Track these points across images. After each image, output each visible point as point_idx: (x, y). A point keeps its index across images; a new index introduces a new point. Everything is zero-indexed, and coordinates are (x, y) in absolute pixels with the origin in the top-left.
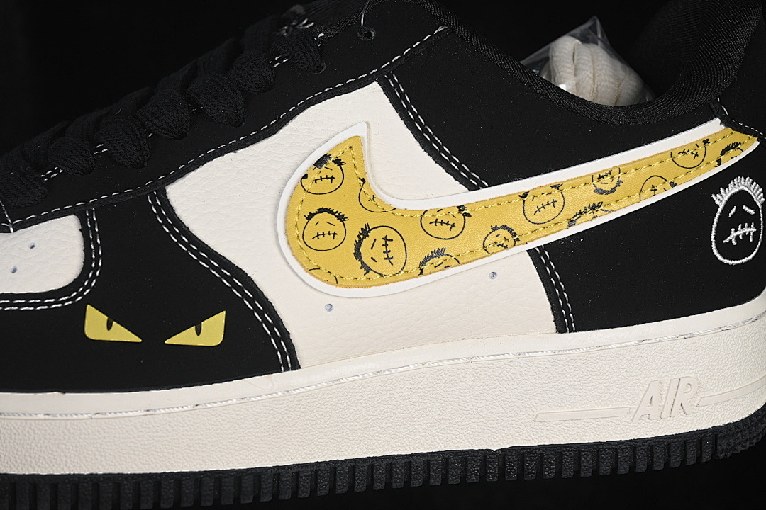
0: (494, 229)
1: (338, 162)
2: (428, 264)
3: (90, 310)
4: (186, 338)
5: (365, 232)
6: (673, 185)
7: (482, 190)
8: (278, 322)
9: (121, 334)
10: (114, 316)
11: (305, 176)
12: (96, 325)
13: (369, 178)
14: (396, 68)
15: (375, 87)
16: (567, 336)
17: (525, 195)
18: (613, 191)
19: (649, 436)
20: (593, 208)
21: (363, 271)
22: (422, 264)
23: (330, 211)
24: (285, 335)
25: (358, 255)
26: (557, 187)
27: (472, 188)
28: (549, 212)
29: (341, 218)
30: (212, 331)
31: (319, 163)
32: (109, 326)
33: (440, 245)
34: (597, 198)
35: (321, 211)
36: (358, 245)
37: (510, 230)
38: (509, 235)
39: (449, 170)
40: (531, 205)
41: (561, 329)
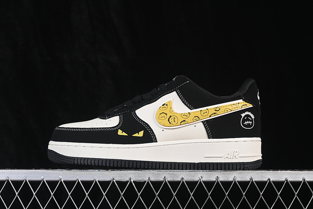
0: (195, 117)
1: (167, 105)
2: (182, 123)
3: (119, 130)
4: (136, 135)
5: (170, 117)
6: (231, 111)
7: (193, 110)
8: (153, 133)
9: (124, 134)
10: (123, 131)
11: (160, 107)
12: (120, 132)
13: (172, 108)
14: (179, 88)
15: (175, 92)
16: (210, 139)
17: (201, 111)
18: (219, 110)
19: (228, 162)
20: (215, 113)
21: (169, 124)
22: (181, 123)
23: (164, 113)
24: (155, 135)
25: (169, 121)
26: (207, 109)
27: (191, 109)
28: (206, 114)
29: (166, 114)
30: (141, 134)
31: (163, 105)
32: (122, 133)
33: (184, 119)
34: (215, 112)
35: (163, 113)
36: (169, 119)
37: (198, 117)
38: (198, 118)
39: (187, 106)
40: (202, 113)
41: (209, 138)
